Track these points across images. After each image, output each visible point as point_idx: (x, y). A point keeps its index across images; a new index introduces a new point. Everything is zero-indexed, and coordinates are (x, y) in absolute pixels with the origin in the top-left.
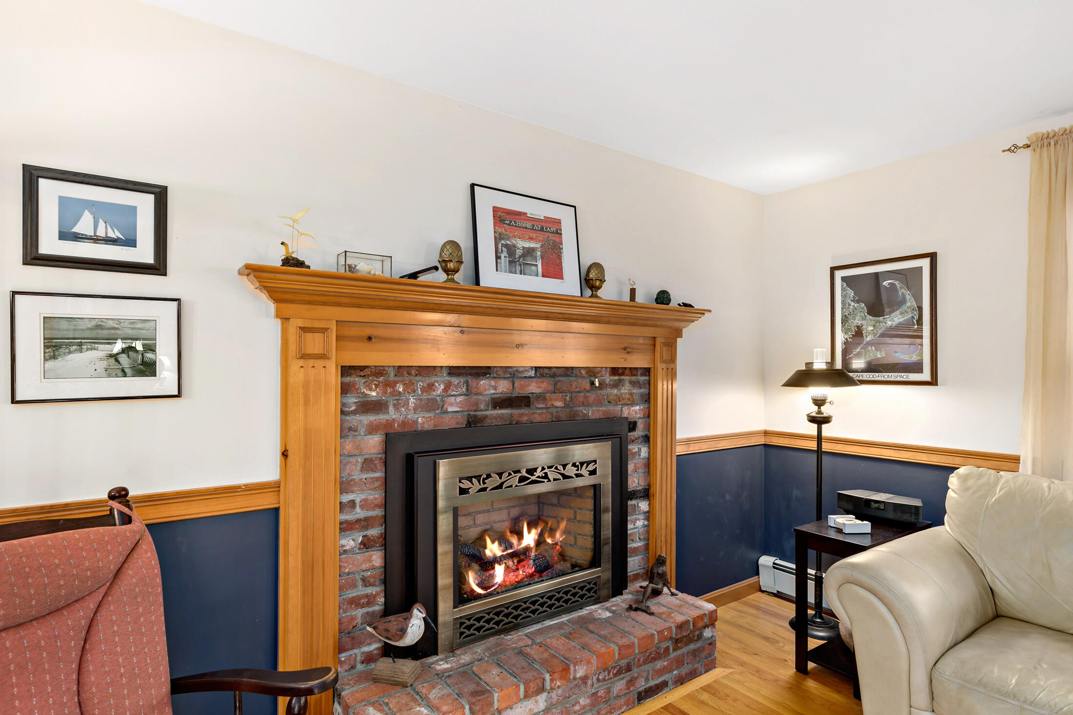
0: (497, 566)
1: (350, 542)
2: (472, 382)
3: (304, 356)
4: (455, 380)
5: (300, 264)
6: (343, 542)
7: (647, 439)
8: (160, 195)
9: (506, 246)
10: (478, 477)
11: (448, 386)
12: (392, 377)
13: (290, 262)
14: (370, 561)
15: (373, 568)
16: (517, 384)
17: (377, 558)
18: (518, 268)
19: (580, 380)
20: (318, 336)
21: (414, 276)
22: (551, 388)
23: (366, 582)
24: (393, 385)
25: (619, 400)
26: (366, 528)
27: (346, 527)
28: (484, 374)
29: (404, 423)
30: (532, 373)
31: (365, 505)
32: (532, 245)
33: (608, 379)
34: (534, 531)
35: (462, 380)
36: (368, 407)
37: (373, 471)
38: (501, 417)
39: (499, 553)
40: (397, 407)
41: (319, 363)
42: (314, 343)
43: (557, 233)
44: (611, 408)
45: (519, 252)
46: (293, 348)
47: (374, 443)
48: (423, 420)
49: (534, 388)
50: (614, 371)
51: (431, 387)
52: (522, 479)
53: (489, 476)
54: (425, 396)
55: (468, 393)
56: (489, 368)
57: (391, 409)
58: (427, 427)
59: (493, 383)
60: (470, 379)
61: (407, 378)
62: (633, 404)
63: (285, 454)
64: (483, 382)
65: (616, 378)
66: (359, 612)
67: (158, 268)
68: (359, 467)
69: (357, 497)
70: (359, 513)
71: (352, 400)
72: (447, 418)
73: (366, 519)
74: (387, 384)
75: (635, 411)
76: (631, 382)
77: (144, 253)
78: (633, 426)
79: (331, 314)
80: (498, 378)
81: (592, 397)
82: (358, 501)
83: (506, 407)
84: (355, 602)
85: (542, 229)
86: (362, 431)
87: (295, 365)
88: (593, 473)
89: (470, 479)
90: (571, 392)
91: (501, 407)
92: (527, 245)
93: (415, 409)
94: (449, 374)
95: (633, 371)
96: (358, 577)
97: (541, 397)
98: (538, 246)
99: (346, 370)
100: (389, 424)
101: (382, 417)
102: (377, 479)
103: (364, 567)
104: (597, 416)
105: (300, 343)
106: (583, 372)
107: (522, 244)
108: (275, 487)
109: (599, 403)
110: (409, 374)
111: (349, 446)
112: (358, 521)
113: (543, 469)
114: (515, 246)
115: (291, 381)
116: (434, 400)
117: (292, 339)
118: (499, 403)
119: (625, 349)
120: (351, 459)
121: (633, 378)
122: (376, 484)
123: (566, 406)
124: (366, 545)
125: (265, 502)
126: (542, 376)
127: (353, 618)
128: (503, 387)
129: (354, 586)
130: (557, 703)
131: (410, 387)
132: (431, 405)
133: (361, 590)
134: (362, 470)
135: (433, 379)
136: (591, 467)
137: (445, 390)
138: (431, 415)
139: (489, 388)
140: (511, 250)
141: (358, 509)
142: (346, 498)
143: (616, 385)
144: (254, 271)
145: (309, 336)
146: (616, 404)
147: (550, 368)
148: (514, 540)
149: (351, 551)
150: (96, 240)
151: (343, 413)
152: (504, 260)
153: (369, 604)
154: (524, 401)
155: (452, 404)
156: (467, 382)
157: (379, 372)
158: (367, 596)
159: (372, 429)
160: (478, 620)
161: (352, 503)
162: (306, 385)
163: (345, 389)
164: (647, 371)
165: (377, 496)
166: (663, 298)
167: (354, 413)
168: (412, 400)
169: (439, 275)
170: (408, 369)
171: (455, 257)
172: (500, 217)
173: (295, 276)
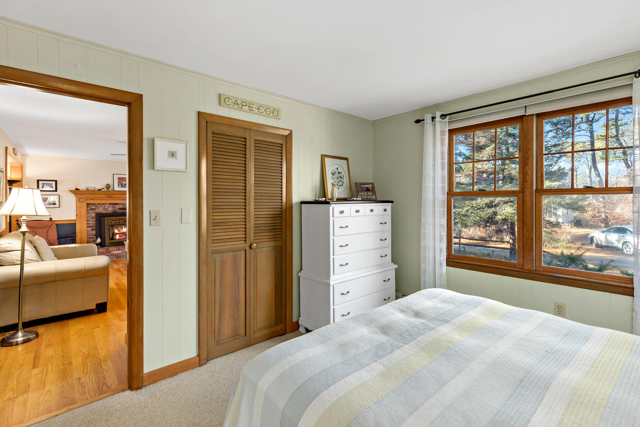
0: (117, 235)
1: (89, 229)
3: (80, 202)
4: (110, 205)
5: (78, 189)
6: (88, 229)
8: (56, 181)
9: (121, 184)
10: (114, 221)
11: (109, 206)
12: (97, 205)
13: (77, 189)
14: (93, 232)
17: (94, 232)
20: (82, 199)
21: (100, 190)
23: (92, 235)
26: (92, 227)
27: (88, 227)
29: (99, 212)
35: (112, 205)
36: (92, 209)
37: (93, 219)
38: (121, 211)
39: (118, 232)
40: (98, 209)
41: (83, 203)
42: (81, 200)
46: (78, 201)
47: (94, 215)
48: (103, 212)
51: (105, 206)
52: (124, 221)
53: (117, 220)
55: (113, 207)
56: (118, 203)
57: (97, 210)
58: (104, 213)
63: (77, 216)
64: (117, 206)
66: (91, 240)
67: (56, 191)
70: (91, 225)
71: (89, 208)
72: (109, 211)
73: (92, 226)
77: (54, 189)
79: (84, 196)
80: (120, 205)
84: (90, 238)
86: (91, 213)
87: (78, 203)
89: (112, 221)
93: (102, 210)
94: (109, 204)
96: (91, 234)
99: (87, 204)
100: (97, 212)
101: (95, 211)
103: (92, 233)
105: (79, 200)
108: (75, 220)
111: (88, 215)
112: (91, 226)
115: (78, 205)
116: (106, 208)
117: (78, 200)
118: (120, 209)
122: (94, 221)
124: (92, 230)
125: (74, 222)
127: (90, 240)
129: (90, 236)
130: (124, 252)
131: (101, 206)
132: (105, 209)
133: (91, 236)
134: (91, 218)
137: (108, 207)
138: (105, 211)
139: (118, 207)
140: (122, 184)
141: (90, 224)
142: (88, 223)
144: (71, 191)
145: (80, 199)
148: (121, 230)
149: (90, 230)
150: (47, 188)
151: (87, 210)
152: (120, 185)
153: (93, 239)
155: (110, 209)
157: (94, 204)
158: (92, 237)
159: (93, 213)
160: (115, 243)
161: (89, 224)
162: (80, 206)
163: (87, 207)
165: (94, 223)
167: (89, 210)
168: (101, 208)
169: (106, 189)
170: (100, 204)
171: (108, 186)
172: (119, 179)
173: (76, 192)
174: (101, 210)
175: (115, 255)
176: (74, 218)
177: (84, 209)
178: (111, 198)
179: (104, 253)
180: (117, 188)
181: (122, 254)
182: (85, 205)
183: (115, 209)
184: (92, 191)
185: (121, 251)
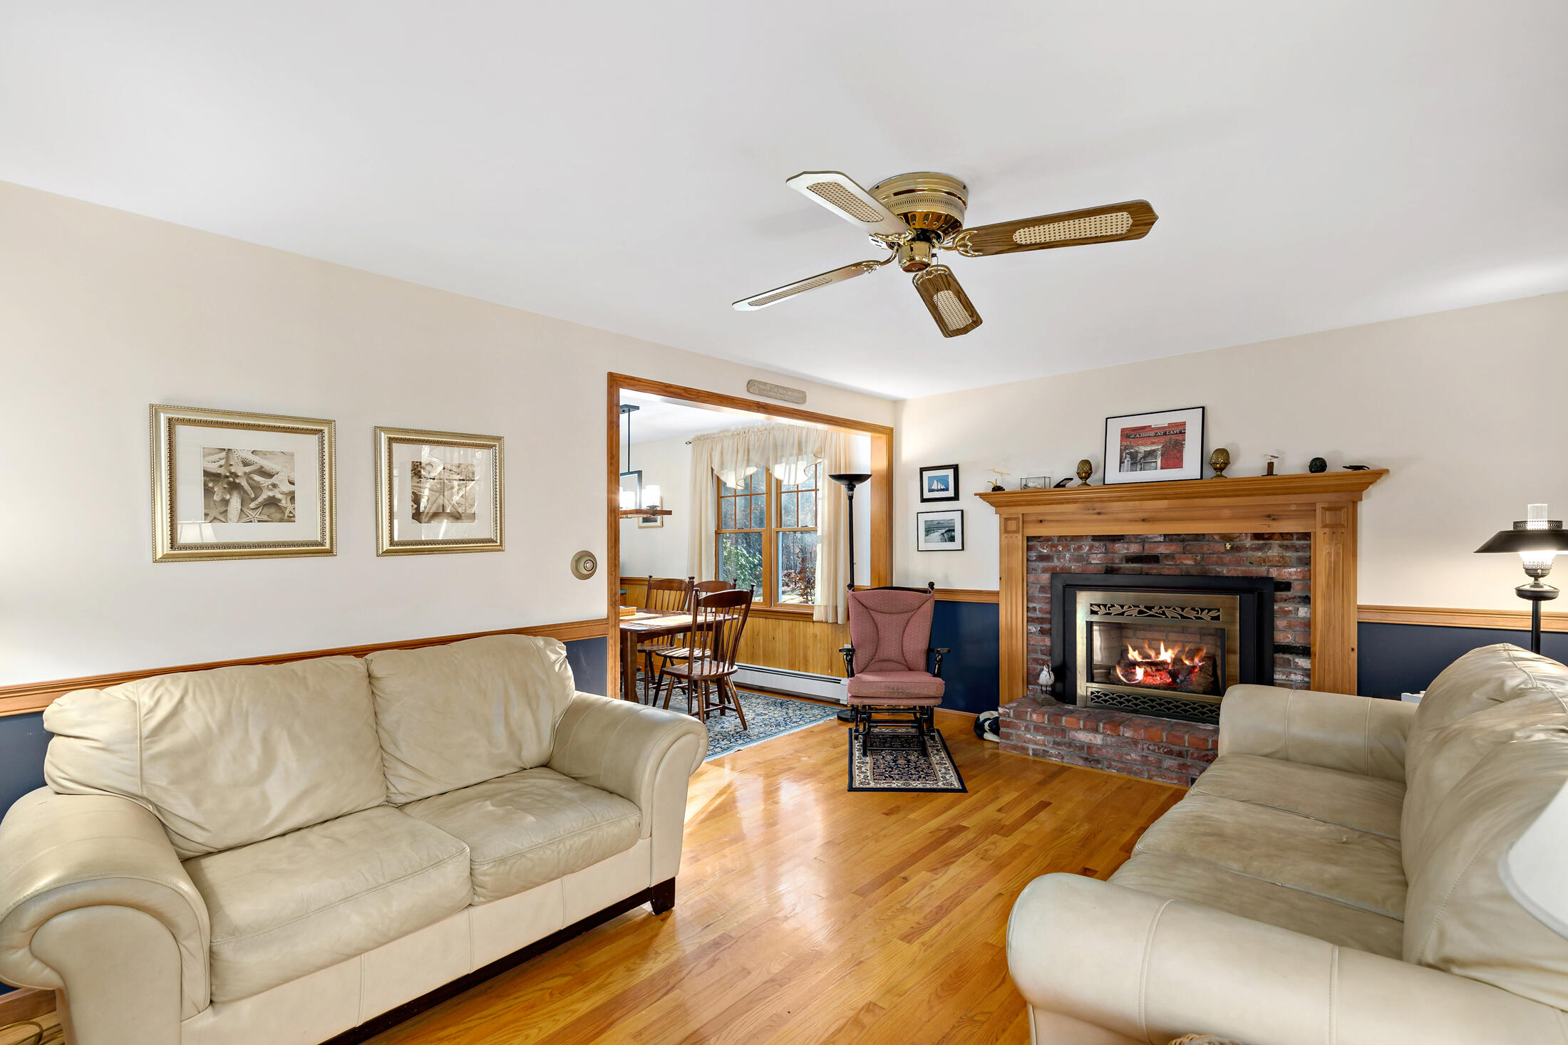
0: (1137, 668)
1: (1033, 629)
2: (1110, 545)
3: (1009, 532)
4: (1097, 544)
5: (1000, 489)
6: (1029, 628)
7: (1306, 600)
8: (956, 468)
9: (1130, 454)
10: (1105, 606)
11: (1091, 547)
12: (1056, 542)
13: (997, 489)
14: (1044, 641)
15: (1046, 646)
16: (1147, 546)
17: (1047, 641)
18: (1139, 467)
19: (1212, 544)
20: (1013, 522)
21: (1061, 485)
22: (1180, 550)
23: (1042, 652)
24: (1056, 546)
25: (1263, 561)
26: (1042, 623)
27: (1030, 620)
28: (1119, 540)
29: (1063, 568)
30: (1162, 539)
31: (1041, 610)
32: (1154, 448)
33: (1248, 543)
34: (1170, 651)
35: (1102, 544)
36: (1042, 558)
37: (1046, 593)
38: (1135, 569)
39: (1139, 659)
40: (1059, 559)
41: (1015, 535)
42: (1012, 526)
43: (1181, 433)
44: (1253, 568)
45: (1140, 456)
46: (1003, 529)
47: (1045, 578)
48: (1075, 567)
49: (1162, 550)
50: (1257, 536)
51: (1080, 548)
52: (1140, 612)
53: (1113, 606)
54: (1076, 553)
55: (1107, 552)
56: (1123, 536)
57: (1055, 560)
58: (1078, 571)
59: (1126, 546)
60: (1108, 543)
61: (1065, 542)
62: (1285, 565)
63: (1001, 578)
64: (1119, 545)
65: (1262, 542)
67: (956, 498)
68: (1038, 590)
69: (1038, 606)
70: (1038, 614)
71: (1033, 554)
72: (1091, 567)
73: (1042, 618)
74: (1053, 546)
75: (1291, 573)
76: (1281, 546)
77: (951, 493)
78: (1286, 586)
79: (1018, 512)
80: (1130, 542)
81: (1227, 558)
82: (1037, 608)
83: (1137, 562)
85: (1165, 434)
86: (1039, 572)
87: (1004, 537)
88: (1217, 618)
89: (1097, 605)
90: (1203, 554)
91: (1132, 563)
92: (1148, 449)
93: (1070, 561)
94: (1092, 540)
95: (1283, 536)
97: (1167, 556)
98: (1160, 447)
99: (1029, 539)
100: (1055, 568)
101: (1050, 564)
102: (1048, 598)
103: (1041, 643)
104: (1233, 574)
105: (1006, 527)
106: (1216, 537)
107: (1143, 449)
108: (997, 593)
109: (1239, 563)
110: (1066, 540)
111: (1032, 578)
113: (1161, 608)
114: (1137, 452)
115: (1002, 543)
116: (1081, 556)
117: (1003, 525)
118: (1131, 559)
119: (1269, 516)
120: (1035, 585)
121: (1286, 542)
122: (1047, 601)
123: (1197, 563)
124: (1042, 632)
125: (993, 600)
126: (1171, 540)
128: (1134, 549)
129: (1036, 652)
131: (1066, 548)
132: (1079, 559)
133: (1040, 656)
134: (1039, 591)
135: (1082, 543)
136: (1213, 614)
137: (1090, 550)
138: (1080, 564)
139: (1121, 549)
141: (1038, 612)
142: (1031, 605)
143: (1260, 548)
144: (985, 496)
145: (1010, 523)
146: (1260, 565)
147: (1179, 535)
148: (1153, 653)
149: (1034, 634)
150: (938, 490)
151: (1028, 560)
152: (1128, 462)
154: (1155, 559)
155: (1094, 559)
156: (1105, 545)
157: (1048, 539)
158: (1042, 660)
159: (1045, 570)
161: (1034, 609)
162: (1010, 546)
163: (1029, 548)
164: (1306, 536)
166: (1318, 465)
167: (1035, 561)
168: (1068, 555)
169: (1077, 481)
170: (1065, 537)
171: (1086, 470)
172: (1127, 434)
173: (996, 495)
174: (1065, 560)
175: (1081, 748)
176: (994, 586)
177: (1018, 557)
178: (1099, 513)
179: (1045, 728)
180: (1115, 475)
181: (1104, 750)
182: (1019, 541)
183: (1112, 559)
184: (1037, 491)
185: (1101, 736)
